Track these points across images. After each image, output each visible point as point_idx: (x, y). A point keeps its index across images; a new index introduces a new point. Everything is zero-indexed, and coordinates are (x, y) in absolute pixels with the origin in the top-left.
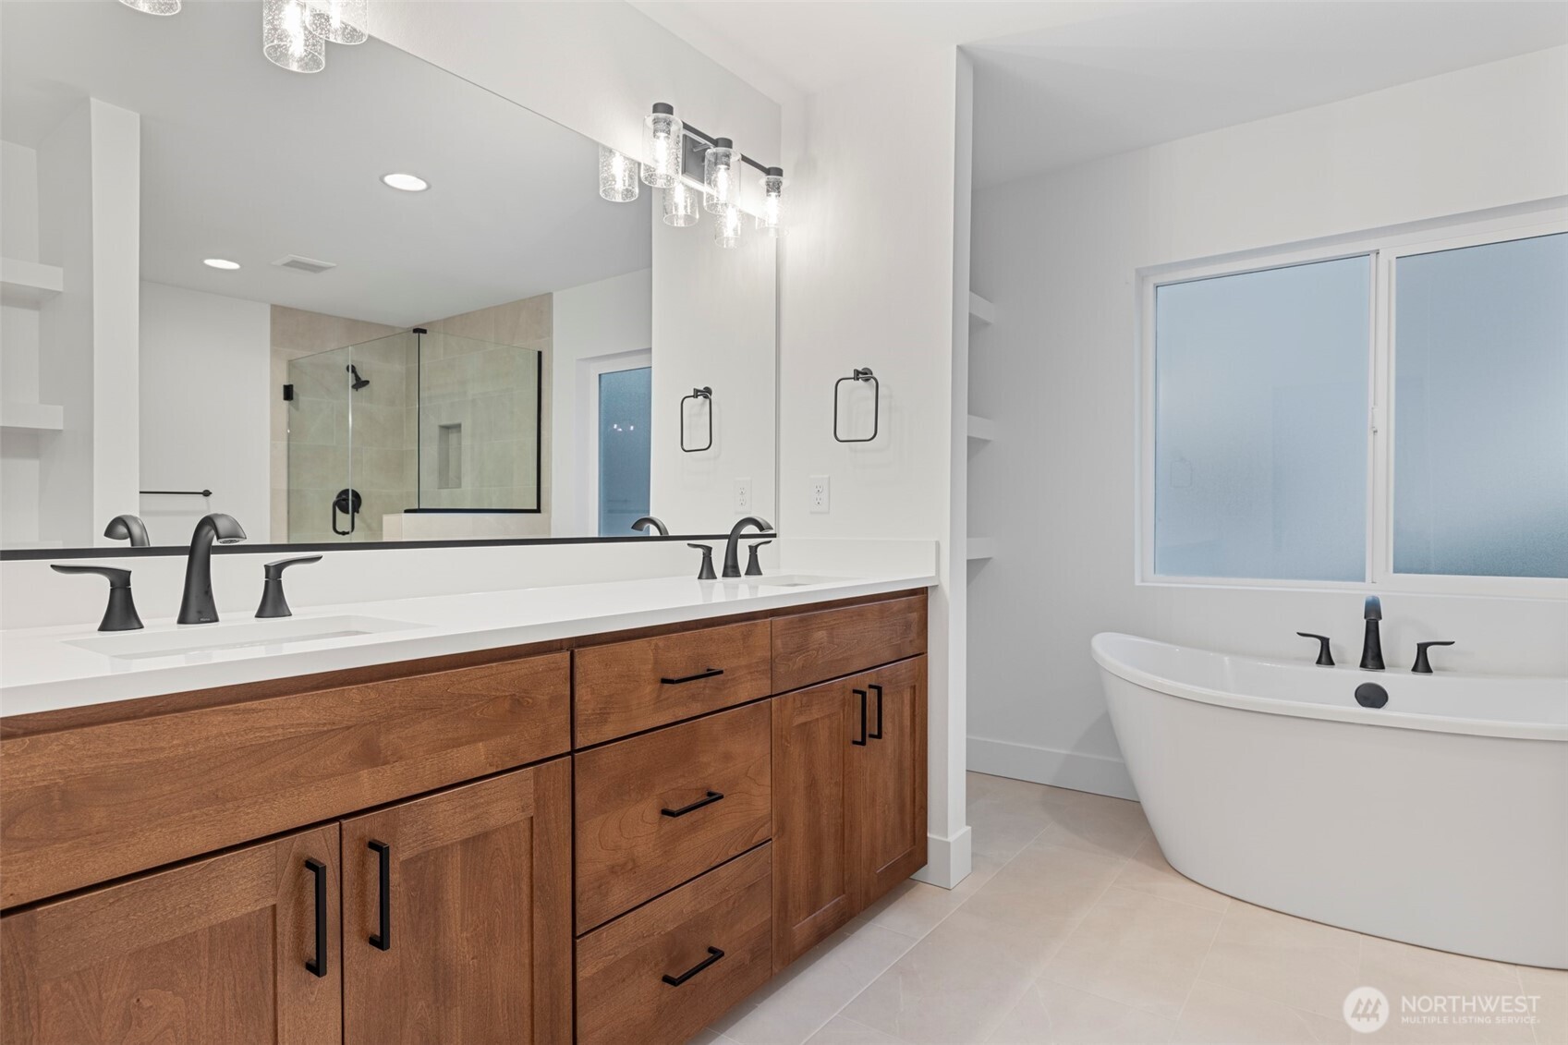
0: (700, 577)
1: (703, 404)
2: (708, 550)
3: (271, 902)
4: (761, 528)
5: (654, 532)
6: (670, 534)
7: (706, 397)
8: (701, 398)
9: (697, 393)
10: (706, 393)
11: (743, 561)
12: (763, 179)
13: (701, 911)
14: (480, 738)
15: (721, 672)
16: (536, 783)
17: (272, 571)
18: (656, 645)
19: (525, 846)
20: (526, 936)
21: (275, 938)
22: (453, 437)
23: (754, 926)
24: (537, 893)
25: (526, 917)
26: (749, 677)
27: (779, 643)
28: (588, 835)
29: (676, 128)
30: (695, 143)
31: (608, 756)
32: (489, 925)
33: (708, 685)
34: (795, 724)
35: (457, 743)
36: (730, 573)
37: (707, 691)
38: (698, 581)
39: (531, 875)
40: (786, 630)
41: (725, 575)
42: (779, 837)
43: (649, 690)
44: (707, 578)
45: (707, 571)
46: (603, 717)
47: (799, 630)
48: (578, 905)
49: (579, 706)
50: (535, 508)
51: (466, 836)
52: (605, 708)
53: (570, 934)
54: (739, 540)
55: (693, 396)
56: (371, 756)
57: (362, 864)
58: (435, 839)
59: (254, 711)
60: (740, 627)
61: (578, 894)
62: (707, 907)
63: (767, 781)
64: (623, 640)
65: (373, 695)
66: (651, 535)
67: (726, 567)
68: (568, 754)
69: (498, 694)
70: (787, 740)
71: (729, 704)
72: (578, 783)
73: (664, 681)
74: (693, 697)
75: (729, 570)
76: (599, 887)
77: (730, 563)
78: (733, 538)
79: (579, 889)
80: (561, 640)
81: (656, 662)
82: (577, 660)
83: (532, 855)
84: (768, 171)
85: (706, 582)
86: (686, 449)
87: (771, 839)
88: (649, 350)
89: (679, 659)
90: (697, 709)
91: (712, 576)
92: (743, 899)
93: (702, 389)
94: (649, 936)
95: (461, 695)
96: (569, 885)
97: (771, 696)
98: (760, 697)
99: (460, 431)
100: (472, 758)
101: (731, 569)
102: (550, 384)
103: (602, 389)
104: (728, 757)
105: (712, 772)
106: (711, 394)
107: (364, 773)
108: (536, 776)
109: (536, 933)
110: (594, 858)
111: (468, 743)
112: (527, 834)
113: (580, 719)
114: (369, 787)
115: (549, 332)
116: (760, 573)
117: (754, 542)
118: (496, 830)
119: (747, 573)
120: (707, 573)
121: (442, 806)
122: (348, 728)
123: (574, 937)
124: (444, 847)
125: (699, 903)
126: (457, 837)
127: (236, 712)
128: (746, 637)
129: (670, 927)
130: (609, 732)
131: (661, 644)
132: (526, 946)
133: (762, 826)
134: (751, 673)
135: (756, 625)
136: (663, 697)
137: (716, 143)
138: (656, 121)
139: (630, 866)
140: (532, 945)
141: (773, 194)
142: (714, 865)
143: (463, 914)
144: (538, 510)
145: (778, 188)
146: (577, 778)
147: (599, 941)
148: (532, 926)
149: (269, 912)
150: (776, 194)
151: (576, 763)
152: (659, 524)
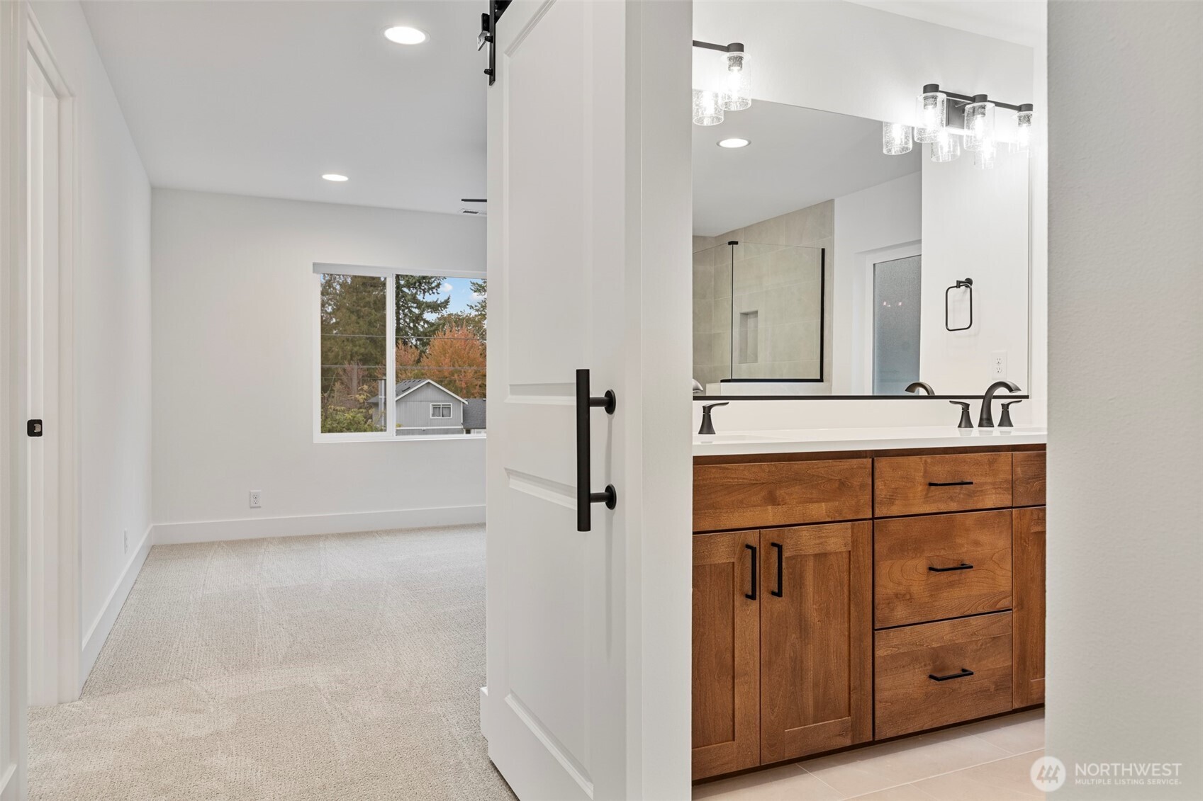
0: (960, 426)
1: (965, 292)
2: (966, 408)
3: (732, 560)
4: (1011, 390)
5: (922, 392)
6: (936, 394)
7: (967, 287)
8: (963, 288)
9: (959, 284)
10: (968, 282)
11: (996, 415)
12: (1015, 114)
13: (956, 642)
14: (823, 500)
15: (972, 483)
16: (852, 532)
17: (707, 409)
18: (926, 461)
19: (846, 567)
20: (846, 619)
21: (733, 579)
22: (751, 321)
23: (998, 667)
24: (852, 596)
25: (846, 608)
26: (994, 492)
27: (1019, 470)
28: (883, 568)
29: (942, 97)
30: (956, 103)
31: (894, 525)
32: (827, 606)
33: (962, 491)
34: (1032, 531)
35: (811, 501)
36: (985, 424)
37: (962, 496)
38: (957, 429)
39: (849, 585)
40: (1025, 461)
41: (980, 425)
42: (1018, 610)
43: (920, 488)
44: (966, 427)
45: (966, 421)
46: (891, 501)
47: (1036, 463)
48: (876, 610)
49: (877, 492)
50: (819, 378)
51: (815, 552)
52: (892, 496)
53: (871, 627)
54: (993, 400)
55: (956, 287)
56: (772, 500)
57: (768, 553)
58: (801, 550)
59: (727, 469)
60: (987, 455)
61: (876, 605)
62: (960, 641)
63: (1009, 567)
64: (903, 455)
65: (773, 469)
66: (920, 394)
67: (981, 419)
68: (870, 519)
69: (832, 477)
70: (1025, 541)
71: (978, 508)
72: (876, 538)
73: (931, 484)
74: (952, 499)
75: (984, 422)
76: (889, 604)
77: (985, 416)
78: (987, 398)
79: (876, 601)
80: (866, 451)
81: (925, 471)
82: (876, 464)
83: (850, 573)
84: (1019, 108)
85: (963, 429)
86: (950, 329)
87: (1011, 610)
88: (920, 241)
89: (941, 471)
90: (953, 506)
91: (969, 425)
92: (988, 645)
93: (964, 280)
94: (920, 645)
95: (813, 475)
96: (871, 597)
97: (1012, 508)
98: (1003, 506)
99: (757, 316)
100: (819, 510)
101: (986, 421)
102: (832, 275)
103: (876, 276)
104: (977, 543)
105: (965, 551)
106: (971, 284)
107: (770, 507)
108: (852, 528)
109: (852, 619)
110: (886, 587)
111: (817, 502)
112: (847, 560)
113: (877, 500)
114: (770, 515)
115: (832, 232)
116: (1011, 425)
117: (1006, 401)
118: (831, 554)
119: (1000, 425)
120: (966, 422)
121: (804, 533)
122: (763, 483)
123: (874, 629)
124: (805, 555)
125: (955, 636)
126: (811, 551)
127: (720, 468)
128: (991, 463)
129: (935, 645)
130: (895, 510)
131: (929, 460)
132: (846, 625)
133: (1004, 598)
134: (995, 488)
135: (999, 455)
136: (929, 495)
137: (973, 99)
138: (926, 98)
139: (908, 597)
140: (850, 625)
141: (1025, 125)
142: (966, 614)
143: (814, 597)
144: (821, 380)
145: (1029, 120)
146: (875, 535)
147: (888, 636)
148: (849, 614)
149: (731, 565)
150: (1027, 124)
151: (875, 525)
152: (927, 387)
